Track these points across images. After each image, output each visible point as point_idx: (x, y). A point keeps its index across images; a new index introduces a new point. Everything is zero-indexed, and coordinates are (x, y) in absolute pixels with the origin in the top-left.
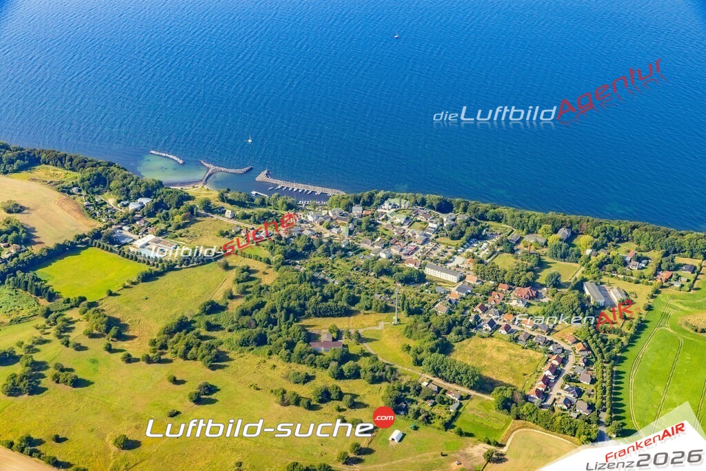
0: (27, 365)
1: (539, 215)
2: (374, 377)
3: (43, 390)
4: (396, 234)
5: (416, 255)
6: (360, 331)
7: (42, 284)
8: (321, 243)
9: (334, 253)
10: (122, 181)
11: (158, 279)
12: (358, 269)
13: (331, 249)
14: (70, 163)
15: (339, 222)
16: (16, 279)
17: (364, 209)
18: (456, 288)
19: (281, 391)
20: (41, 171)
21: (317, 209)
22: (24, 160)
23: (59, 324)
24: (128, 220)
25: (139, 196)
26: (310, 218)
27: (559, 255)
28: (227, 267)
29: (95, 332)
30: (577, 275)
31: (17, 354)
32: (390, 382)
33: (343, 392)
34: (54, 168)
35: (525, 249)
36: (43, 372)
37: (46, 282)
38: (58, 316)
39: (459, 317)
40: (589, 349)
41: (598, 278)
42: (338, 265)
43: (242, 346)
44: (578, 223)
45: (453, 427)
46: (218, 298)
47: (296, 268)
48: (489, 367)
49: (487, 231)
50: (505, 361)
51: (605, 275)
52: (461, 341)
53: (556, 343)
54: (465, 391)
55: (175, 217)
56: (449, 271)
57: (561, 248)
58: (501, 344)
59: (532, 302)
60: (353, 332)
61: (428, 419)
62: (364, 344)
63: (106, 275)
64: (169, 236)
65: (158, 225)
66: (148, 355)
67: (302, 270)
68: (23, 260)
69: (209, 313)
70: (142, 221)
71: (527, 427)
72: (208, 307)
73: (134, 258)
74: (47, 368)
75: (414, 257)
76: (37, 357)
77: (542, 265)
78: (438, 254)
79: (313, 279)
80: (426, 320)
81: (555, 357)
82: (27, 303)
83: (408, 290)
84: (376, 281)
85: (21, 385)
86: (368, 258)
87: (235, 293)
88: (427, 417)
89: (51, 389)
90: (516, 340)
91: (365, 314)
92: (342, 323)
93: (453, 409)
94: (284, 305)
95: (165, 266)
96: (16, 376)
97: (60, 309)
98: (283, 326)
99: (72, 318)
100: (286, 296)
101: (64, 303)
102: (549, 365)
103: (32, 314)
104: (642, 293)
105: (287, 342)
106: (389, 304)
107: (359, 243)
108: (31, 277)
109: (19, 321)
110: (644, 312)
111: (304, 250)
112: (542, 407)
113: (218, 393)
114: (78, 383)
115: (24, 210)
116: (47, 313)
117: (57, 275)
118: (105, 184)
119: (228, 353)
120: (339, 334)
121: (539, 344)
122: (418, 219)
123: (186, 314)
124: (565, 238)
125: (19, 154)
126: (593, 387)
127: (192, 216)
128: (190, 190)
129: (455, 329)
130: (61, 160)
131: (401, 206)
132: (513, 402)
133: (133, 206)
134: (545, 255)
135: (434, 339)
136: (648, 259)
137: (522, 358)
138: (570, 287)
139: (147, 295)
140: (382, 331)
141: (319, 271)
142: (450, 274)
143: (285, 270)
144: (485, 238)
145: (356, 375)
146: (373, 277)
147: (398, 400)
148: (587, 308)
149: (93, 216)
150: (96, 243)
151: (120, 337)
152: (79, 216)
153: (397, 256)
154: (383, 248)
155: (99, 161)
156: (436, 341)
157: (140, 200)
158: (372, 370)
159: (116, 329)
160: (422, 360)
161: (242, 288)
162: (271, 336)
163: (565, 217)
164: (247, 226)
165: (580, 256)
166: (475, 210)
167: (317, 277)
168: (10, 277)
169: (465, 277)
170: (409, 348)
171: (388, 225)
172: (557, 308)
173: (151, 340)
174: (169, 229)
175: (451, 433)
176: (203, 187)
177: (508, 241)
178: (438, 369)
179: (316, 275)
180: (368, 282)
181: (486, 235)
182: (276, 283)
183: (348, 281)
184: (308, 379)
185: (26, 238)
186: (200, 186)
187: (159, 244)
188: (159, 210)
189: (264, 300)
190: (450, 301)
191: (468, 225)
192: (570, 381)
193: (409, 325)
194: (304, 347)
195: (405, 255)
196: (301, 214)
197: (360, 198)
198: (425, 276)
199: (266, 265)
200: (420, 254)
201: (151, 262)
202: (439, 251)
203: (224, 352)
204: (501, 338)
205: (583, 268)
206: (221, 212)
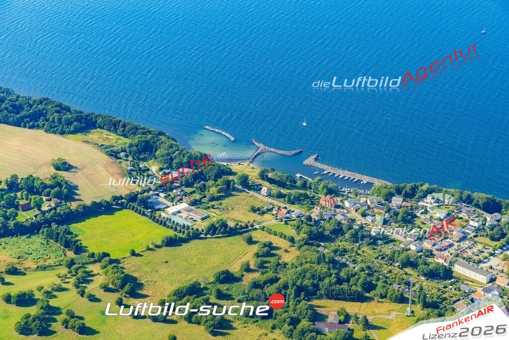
0: (42, 308)
5: (449, 252)
7: (72, 238)
8: (350, 228)
9: (362, 240)
10: (168, 150)
11: (181, 245)
12: (383, 258)
13: (360, 235)
14: (123, 129)
15: (376, 210)
17: (404, 200)
18: (483, 288)
21: (358, 197)
23: (79, 274)
25: (180, 165)
28: (250, 241)
29: (111, 286)
36: (56, 317)
42: (363, 252)
46: (236, 269)
47: (319, 249)
55: (211, 189)
56: (481, 271)
60: (361, 317)
62: (371, 330)
64: (202, 206)
65: (193, 195)
68: (59, 214)
69: (222, 282)
70: (180, 190)
72: (222, 277)
74: (60, 313)
75: (446, 253)
76: (53, 303)
78: (473, 253)
79: (333, 262)
83: (430, 284)
84: (399, 272)
85: (33, 325)
86: (397, 249)
87: (252, 267)
91: (379, 302)
92: (353, 308)
94: (297, 283)
95: (191, 234)
96: (30, 316)
97: (84, 262)
98: (291, 303)
99: (93, 272)
101: (88, 257)
103: (58, 264)
105: (292, 318)
106: (406, 295)
108: (63, 230)
109: (45, 268)
111: (331, 233)
118: (151, 152)
119: (233, 322)
122: (460, 216)
125: (78, 117)
127: (228, 190)
128: (235, 167)
131: (444, 201)
139: (168, 258)
140: (392, 320)
141: (341, 255)
142: (480, 274)
143: (306, 250)
146: (397, 268)
150: (130, 206)
151: (133, 294)
153: (428, 251)
154: (415, 241)
161: (260, 262)
162: (277, 311)
164: (280, 204)
167: (338, 261)
168: (45, 228)
169: (496, 279)
171: (426, 219)
173: (161, 300)
174: (203, 200)
176: (249, 165)
179: (338, 258)
183: (369, 268)
186: (246, 163)
187: (190, 213)
190: (473, 300)
193: (421, 317)
195: (437, 250)
196: (339, 199)
197: (403, 188)
198: (452, 272)
199: (289, 244)
200: (453, 251)
201: (178, 229)
202: (475, 250)
203: (229, 321)
206: (258, 189)
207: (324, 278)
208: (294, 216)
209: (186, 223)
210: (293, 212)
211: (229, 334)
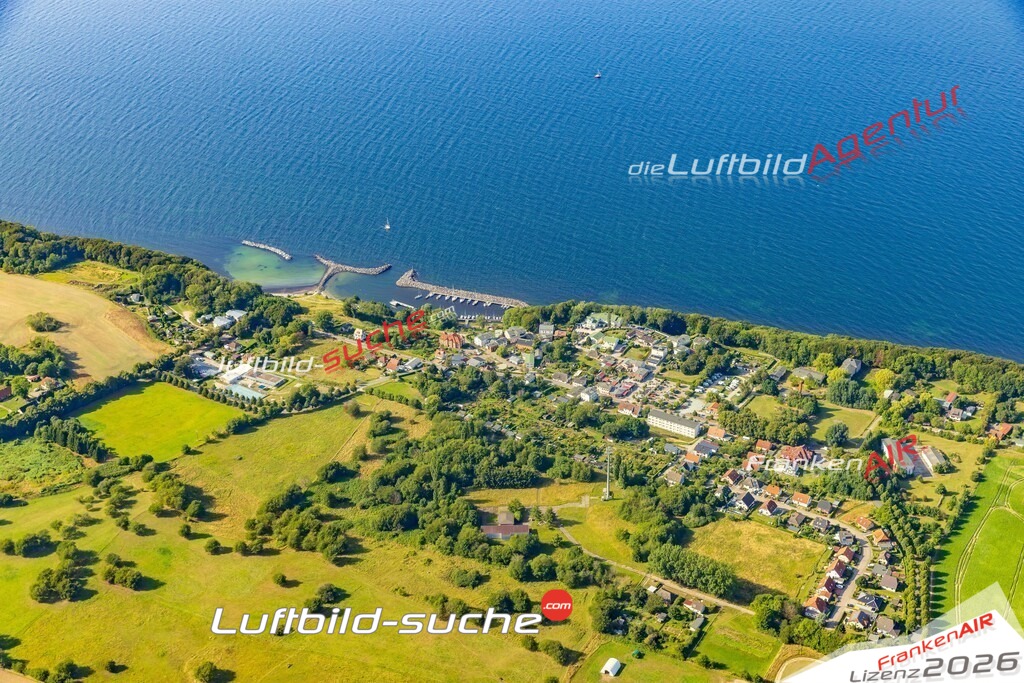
0: (67, 557)
1: (812, 340)
2: (577, 578)
3: (91, 594)
4: (603, 365)
5: (634, 397)
6: (556, 510)
7: (88, 437)
8: (495, 378)
9: (514, 394)
10: (204, 285)
11: (256, 430)
12: (549, 417)
13: (510, 388)
14: (127, 258)
15: (520, 347)
16: (50, 429)
17: (556, 329)
18: (694, 446)
19: (441, 599)
20: (85, 270)
21: (486, 327)
22: (60, 254)
23: (114, 495)
24: (214, 342)
25: (227, 307)
26: (477, 341)
27: (844, 398)
28: (357, 413)
29: (166, 507)
30: (872, 428)
31: (52, 540)
32: (600, 586)
33: (532, 600)
34: (104, 265)
35: (794, 388)
36: (91, 567)
37: (93, 433)
38: (112, 484)
39: (700, 489)
40: (892, 538)
41: (902, 433)
42: (520, 411)
43: (381, 530)
44: (872, 351)
45: (696, 654)
46: (346, 458)
47: (458, 414)
48: (746, 564)
49: (738, 361)
50: (770, 557)
51: (912, 428)
52: (703, 525)
53: (844, 530)
54: (712, 600)
55: (281, 339)
56: (682, 421)
57: (847, 388)
58: (763, 531)
60: (544, 510)
61: (658, 643)
62: (561, 528)
63: (181, 423)
65: (255, 349)
66: (244, 544)
67: (469, 416)
68: (60, 402)
69: (332, 481)
70: (233, 344)
71: (804, 655)
72: (331, 473)
73: (222, 398)
74: (96, 560)
75: (631, 400)
76: (82, 545)
77: (819, 412)
78: (667, 396)
79: (484, 432)
80: (652, 494)
81: (844, 549)
82: (67, 464)
83: (623, 449)
84: (576, 436)
85: (59, 586)
86: (563, 401)
87: (370, 452)
88: (656, 639)
89: (102, 593)
90: (785, 524)
91: (561, 484)
92: (528, 497)
93: (694, 628)
94: (442, 471)
95: (268, 412)
96: (51, 572)
97: (114, 473)
98: (442, 501)
99: (132, 487)
100: (444, 457)
101: (120, 464)
102: (835, 563)
103: (74, 481)
104: (969, 455)
105: (448, 525)
106: (596, 470)
107: (550, 378)
108: (72, 427)
109: (55, 491)
110: (973, 484)
111: (469, 388)
112: (825, 625)
113: (347, 599)
114: (141, 584)
115: (61, 326)
116: (96, 479)
117: (109, 423)
118: (178, 290)
119: (362, 540)
120: (524, 513)
121: (819, 531)
122: (636, 343)
123: (299, 482)
124: (852, 373)
125: (54, 246)
126: (900, 595)
127: (306, 337)
128: (301, 299)
129: (694, 508)
130: (113, 253)
131: (610, 324)
132: (783, 618)
133: (219, 322)
134: (824, 398)
135: (665, 522)
136: (975, 405)
137: (795, 551)
138: (862, 446)
139: (241, 453)
140: (586, 509)
141: (492, 420)
142: (685, 425)
143: (442, 419)
144: (734, 372)
145: (550, 574)
146: (572, 430)
147: (613, 613)
148: (889, 478)
149: (162, 336)
150: (166, 376)
151: (203, 515)
152: (140, 336)
153: (606, 399)
154: (586, 386)
155: (170, 256)
156: (668, 525)
157: (229, 313)
158: (574, 568)
159: (196, 504)
160: (648, 553)
161: (380, 444)
162: (425, 517)
163: (851, 342)
164: (384, 351)
165: (875, 400)
166: (720, 331)
167: (490, 429)
168: (41, 425)
169: (706, 430)
170: (627, 536)
171: (591, 353)
172: (843, 477)
173: (248, 520)
174: (271, 357)
175: (693, 663)
176: (320, 294)
177: (768, 377)
178: (672, 567)
179: (489, 425)
180: (564, 437)
181: (735, 368)
182: (431, 437)
183: (535, 435)
184: (480, 580)
185: (64, 368)
186: (315, 292)
187: (258, 379)
188: (258, 328)
189: (413, 461)
190: (686, 466)
191: (710, 353)
192: (867, 586)
193: (627, 501)
194: (473, 533)
195: (618, 396)
196: (465, 334)
197: (551, 311)
198: (648, 428)
199: (414, 411)
200: (640, 396)
201: (246, 405)
202: (668, 390)
203: (355, 539)
204: (762, 522)
205: (880, 418)
206: (348, 331)
207: (480, 458)
208: (409, 367)
209: (258, 395)
210: (407, 361)
211: (361, 560)
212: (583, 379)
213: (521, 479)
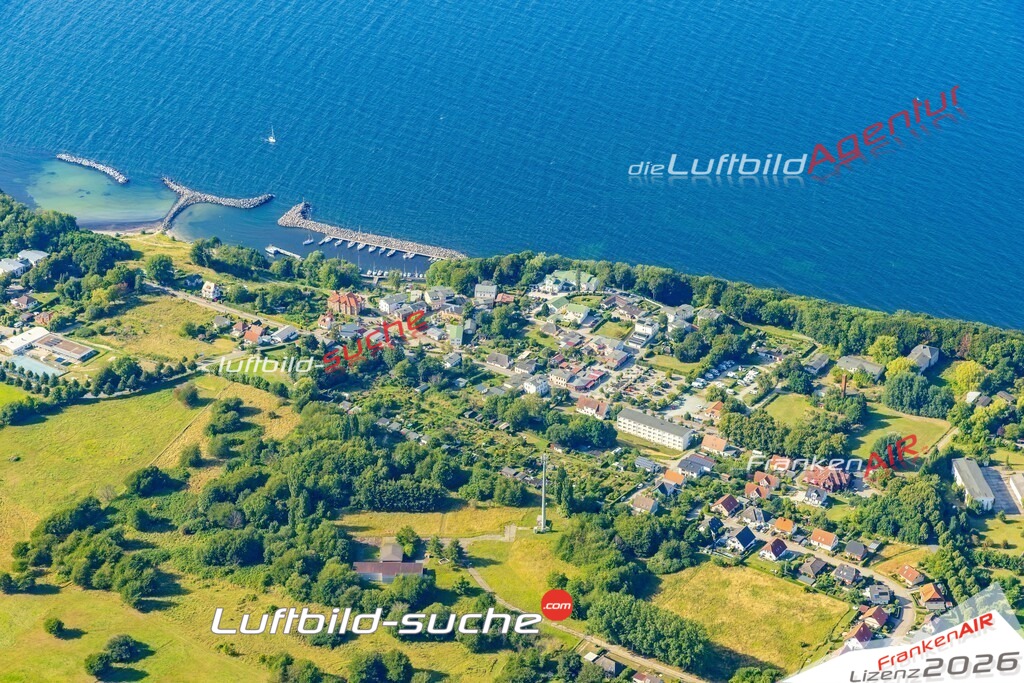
1: (873, 316)
4: (563, 344)
5: (602, 391)
6: (464, 544)
8: (400, 357)
9: (426, 380)
11: (44, 420)
12: (473, 415)
13: (421, 371)
15: (445, 315)
17: (499, 291)
18: (679, 461)
19: (283, 659)
21: (402, 288)
25: (20, 245)
26: (384, 306)
27: (906, 400)
28: (194, 401)
30: (941, 445)
32: (516, 650)
33: (414, 666)
35: (837, 385)
39: (678, 520)
40: (947, 597)
41: (985, 452)
42: (432, 405)
43: (209, 563)
44: (954, 335)
46: (170, 462)
47: (341, 406)
48: (730, 626)
49: (760, 345)
50: (766, 617)
51: (1002, 445)
52: (677, 571)
53: (880, 583)
54: (673, 673)
55: (94, 293)
56: (669, 426)
57: (911, 386)
58: (762, 581)
59: (838, 497)
60: (447, 544)
62: (471, 570)
64: (78, 332)
65: (56, 307)
66: (8, 576)
67: (356, 409)
69: (146, 493)
70: (24, 298)
72: (145, 482)
75: (596, 394)
77: (868, 419)
78: (650, 391)
79: (374, 431)
81: (873, 610)
83: (575, 462)
84: (509, 442)
86: (497, 393)
87: (205, 455)
90: (794, 573)
91: (478, 508)
92: (426, 525)
94: (307, 484)
95: (64, 395)
98: (300, 526)
100: (311, 464)
102: (859, 626)
105: (305, 559)
106: (532, 490)
107: (483, 360)
111: (361, 371)
113: (149, 658)
119: (180, 577)
120: (419, 546)
121: (843, 583)
122: (615, 314)
123: (98, 494)
124: (924, 366)
127: (131, 292)
128: (135, 239)
129: (665, 545)
131: (579, 287)
133: (7, 267)
135: (619, 564)
137: (803, 611)
138: (923, 468)
139: (19, 451)
140: (509, 544)
141: (389, 416)
142: (670, 432)
143: (315, 411)
144: (753, 360)
146: (504, 434)
148: (956, 514)
153: (560, 392)
154: (533, 374)
156: (622, 569)
157: (23, 254)
160: (588, 606)
161: (220, 443)
162: (273, 547)
163: (927, 321)
164: (246, 316)
165: (952, 404)
166: (737, 301)
167: (384, 428)
169: (701, 440)
170: (563, 581)
171: (547, 327)
172: (889, 510)
173: (18, 544)
174: (78, 318)
177: (801, 368)
178: (619, 626)
179: (382, 423)
181: (755, 354)
182: (295, 436)
183: (449, 438)
186: (157, 231)
187: (55, 348)
188: (62, 277)
189: (265, 470)
190: (662, 488)
191: (720, 332)
193: (568, 533)
194: (340, 571)
195: (578, 389)
196: (365, 295)
197: (494, 266)
198: (616, 433)
199: (277, 400)
200: (611, 390)
201: (34, 385)
202: (652, 382)
203: (172, 576)
204: (762, 569)
205: (957, 431)
206: (194, 285)
207: (362, 468)
208: (278, 339)
209: (51, 371)
210: (275, 330)
211: (175, 605)
212: (531, 363)
213: (418, 499)
